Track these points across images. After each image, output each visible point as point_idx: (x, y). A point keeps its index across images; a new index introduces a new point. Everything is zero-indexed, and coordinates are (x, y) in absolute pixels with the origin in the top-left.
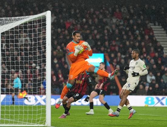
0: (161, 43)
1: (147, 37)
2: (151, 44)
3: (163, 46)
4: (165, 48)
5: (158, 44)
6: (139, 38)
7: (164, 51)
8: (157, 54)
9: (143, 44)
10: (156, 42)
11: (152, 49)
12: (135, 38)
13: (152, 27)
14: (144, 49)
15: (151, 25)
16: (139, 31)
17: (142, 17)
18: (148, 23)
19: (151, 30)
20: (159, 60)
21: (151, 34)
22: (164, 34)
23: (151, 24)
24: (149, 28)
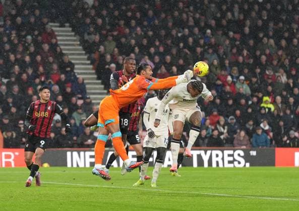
0: (70, 57)
1: (46, 47)
2: (51, 59)
3: (73, 62)
4: (76, 66)
5: (66, 59)
6: (32, 49)
7: (75, 71)
8: (63, 76)
9: (39, 58)
10: (62, 54)
11: (55, 67)
12: (26, 49)
13: (54, 29)
14: (41, 69)
15: (52, 26)
16: (32, 36)
17: (37, 12)
18: (47, 23)
19: (52, 35)
20: (68, 87)
21: (54, 41)
22: (75, 41)
23: (51, 24)
24: (49, 31)
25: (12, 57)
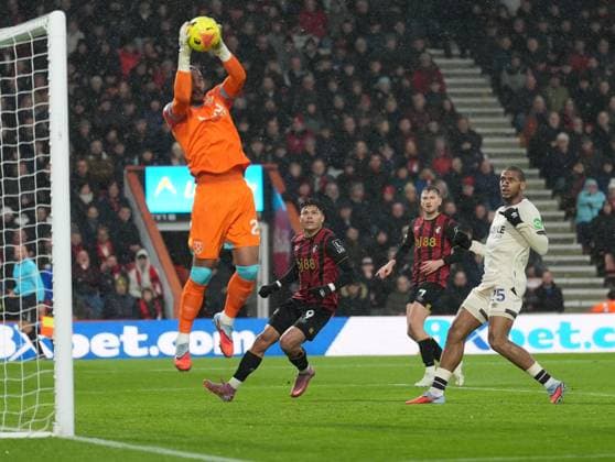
0: (472, 120)
1: (420, 100)
2: (434, 126)
3: (479, 130)
4: (486, 140)
5: (463, 125)
6: (392, 105)
7: (483, 150)
8: (457, 163)
9: (406, 125)
10: (455, 116)
11: (441, 143)
12: (379, 105)
13: (438, 61)
14: (411, 146)
15: (432, 56)
16: (391, 79)
17: (400, 27)
18: (423, 51)
19: (434, 74)
20: (467, 183)
21: (435, 87)
22: (481, 86)
23: (433, 51)
24: (427, 64)
25: (350, 123)
